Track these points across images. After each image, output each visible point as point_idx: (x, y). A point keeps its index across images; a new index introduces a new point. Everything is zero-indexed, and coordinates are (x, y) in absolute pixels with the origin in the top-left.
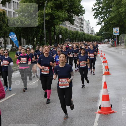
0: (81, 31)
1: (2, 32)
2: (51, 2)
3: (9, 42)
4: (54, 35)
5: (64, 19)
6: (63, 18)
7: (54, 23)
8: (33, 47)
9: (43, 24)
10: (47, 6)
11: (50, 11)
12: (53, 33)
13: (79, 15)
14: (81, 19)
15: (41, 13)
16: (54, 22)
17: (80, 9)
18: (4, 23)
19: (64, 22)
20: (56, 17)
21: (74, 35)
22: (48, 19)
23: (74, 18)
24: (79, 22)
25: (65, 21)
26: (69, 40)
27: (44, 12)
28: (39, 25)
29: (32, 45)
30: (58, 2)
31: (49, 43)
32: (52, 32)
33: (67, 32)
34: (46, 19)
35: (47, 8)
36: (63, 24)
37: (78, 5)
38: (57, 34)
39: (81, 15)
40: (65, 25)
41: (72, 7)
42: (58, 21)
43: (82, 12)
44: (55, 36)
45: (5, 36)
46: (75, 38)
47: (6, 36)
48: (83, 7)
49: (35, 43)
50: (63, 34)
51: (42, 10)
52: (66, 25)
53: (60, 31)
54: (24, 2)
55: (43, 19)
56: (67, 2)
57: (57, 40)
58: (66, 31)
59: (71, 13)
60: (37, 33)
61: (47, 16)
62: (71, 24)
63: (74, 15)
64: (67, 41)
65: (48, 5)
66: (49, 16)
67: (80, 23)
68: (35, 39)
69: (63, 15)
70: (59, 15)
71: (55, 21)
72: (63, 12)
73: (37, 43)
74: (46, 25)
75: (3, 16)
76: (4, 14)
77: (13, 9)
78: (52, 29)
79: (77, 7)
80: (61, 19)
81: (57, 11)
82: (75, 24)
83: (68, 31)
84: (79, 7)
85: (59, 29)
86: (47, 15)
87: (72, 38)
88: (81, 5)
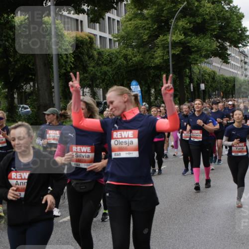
0: (244, 77)
1: (87, 77)
2: (184, 19)
3: (100, 95)
4: (190, 83)
5: (209, 53)
6: (207, 50)
7: (190, 61)
8: (148, 106)
9: (167, 61)
10: (176, 27)
11: (182, 37)
12: (188, 80)
13: (240, 45)
14: (242, 53)
15: (163, 40)
16: (190, 58)
17: (242, 33)
18: (91, 59)
19: (209, 59)
20: (193, 50)
21: (230, 85)
22: (178, 52)
23: (229, 52)
24: (240, 60)
25: (211, 57)
26: (219, 95)
27: (170, 38)
28: (161, 63)
29: (146, 102)
30: (199, 20)
31: (179, 100)
32: (185, 78)
33: (216, 79)
34: (174, 52)
35: (176, 32)
36: (208, 63)
37: (237, 25)
38: (197, 82)
39: (244, 46)
40: (211, 64)
41: (226, 30)
42: (198, 56)
43: (244, 40)
44: (192, 85)
45: (92, 84)
46: (232, 91)
47: (94, 85)
48: (248, 31)
49: (152, 99)
50: (207, 82)
51: (165, 35)
52: (214, 64)
53: (202, 75)
54: (130, 20)
55: (168, 52)
56: (215, 19)
57: (197, 93)
58: (213, 76)
59: (224, 42)
60: (156, 80)
61: (175, 47)
62: (223, 62)
63: (230, 46)
64: (216, 95)
65: (178, 25)
66: (180, 47)
67: (242, 61)
68: (153, 91)
69: (208, 45)
70: (200, 45)
71: (192, 57)
72: (208, 40)
73: (156, 99)
74: (173, 65)
75: (89, 45)
76: (90, 41)
77: (109, 33)
78: (186, 72)
79: (236, 30)
80: (203, 53)
81: (196, 38)
82: (232, 62)
83: (217, 76)
84: (239, 29)
85: (200, 72)
86: (175, 44)
87: (225, 90)
88: (243, 26)
